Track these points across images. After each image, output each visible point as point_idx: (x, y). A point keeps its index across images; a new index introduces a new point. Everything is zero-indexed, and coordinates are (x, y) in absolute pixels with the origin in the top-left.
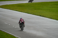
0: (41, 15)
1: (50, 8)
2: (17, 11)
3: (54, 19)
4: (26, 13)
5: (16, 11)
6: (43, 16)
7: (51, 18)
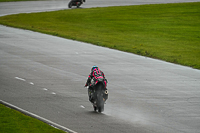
0: (139, 48)
1: (172, 25)
2: (57, 35)
3: (186, 65)
4: (87, 42)
5: (54, 35)
6: (147, 55)
7: (175, 62)
